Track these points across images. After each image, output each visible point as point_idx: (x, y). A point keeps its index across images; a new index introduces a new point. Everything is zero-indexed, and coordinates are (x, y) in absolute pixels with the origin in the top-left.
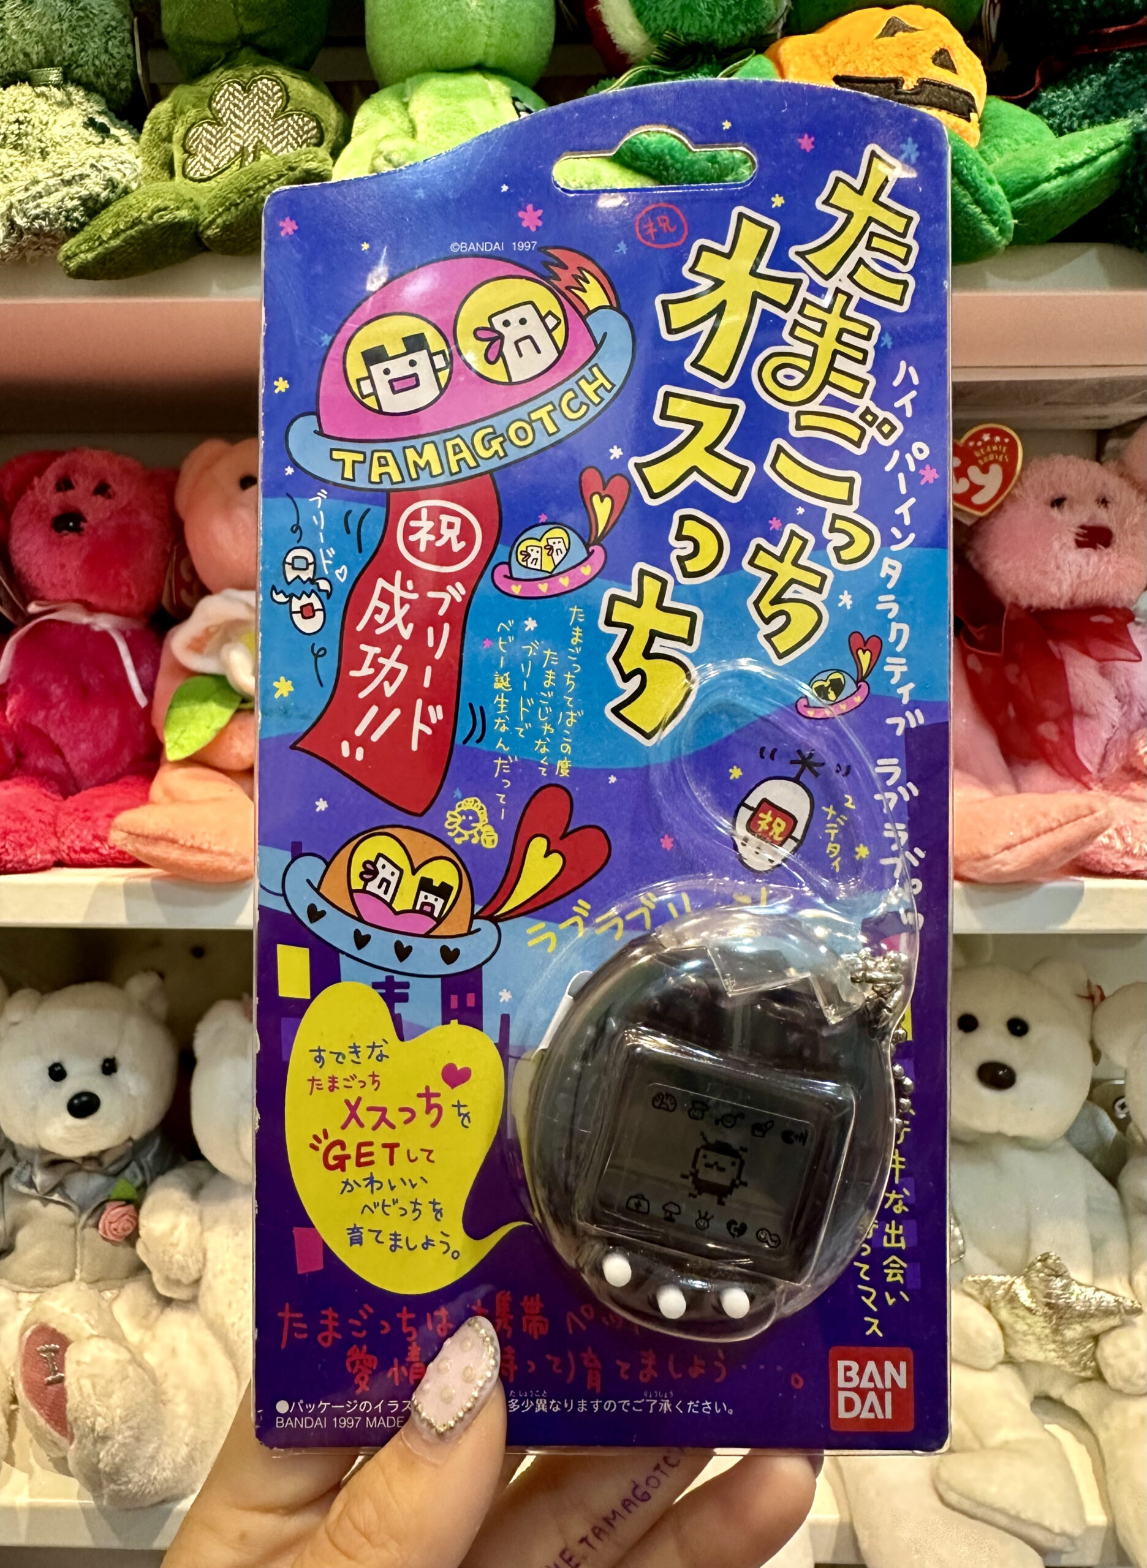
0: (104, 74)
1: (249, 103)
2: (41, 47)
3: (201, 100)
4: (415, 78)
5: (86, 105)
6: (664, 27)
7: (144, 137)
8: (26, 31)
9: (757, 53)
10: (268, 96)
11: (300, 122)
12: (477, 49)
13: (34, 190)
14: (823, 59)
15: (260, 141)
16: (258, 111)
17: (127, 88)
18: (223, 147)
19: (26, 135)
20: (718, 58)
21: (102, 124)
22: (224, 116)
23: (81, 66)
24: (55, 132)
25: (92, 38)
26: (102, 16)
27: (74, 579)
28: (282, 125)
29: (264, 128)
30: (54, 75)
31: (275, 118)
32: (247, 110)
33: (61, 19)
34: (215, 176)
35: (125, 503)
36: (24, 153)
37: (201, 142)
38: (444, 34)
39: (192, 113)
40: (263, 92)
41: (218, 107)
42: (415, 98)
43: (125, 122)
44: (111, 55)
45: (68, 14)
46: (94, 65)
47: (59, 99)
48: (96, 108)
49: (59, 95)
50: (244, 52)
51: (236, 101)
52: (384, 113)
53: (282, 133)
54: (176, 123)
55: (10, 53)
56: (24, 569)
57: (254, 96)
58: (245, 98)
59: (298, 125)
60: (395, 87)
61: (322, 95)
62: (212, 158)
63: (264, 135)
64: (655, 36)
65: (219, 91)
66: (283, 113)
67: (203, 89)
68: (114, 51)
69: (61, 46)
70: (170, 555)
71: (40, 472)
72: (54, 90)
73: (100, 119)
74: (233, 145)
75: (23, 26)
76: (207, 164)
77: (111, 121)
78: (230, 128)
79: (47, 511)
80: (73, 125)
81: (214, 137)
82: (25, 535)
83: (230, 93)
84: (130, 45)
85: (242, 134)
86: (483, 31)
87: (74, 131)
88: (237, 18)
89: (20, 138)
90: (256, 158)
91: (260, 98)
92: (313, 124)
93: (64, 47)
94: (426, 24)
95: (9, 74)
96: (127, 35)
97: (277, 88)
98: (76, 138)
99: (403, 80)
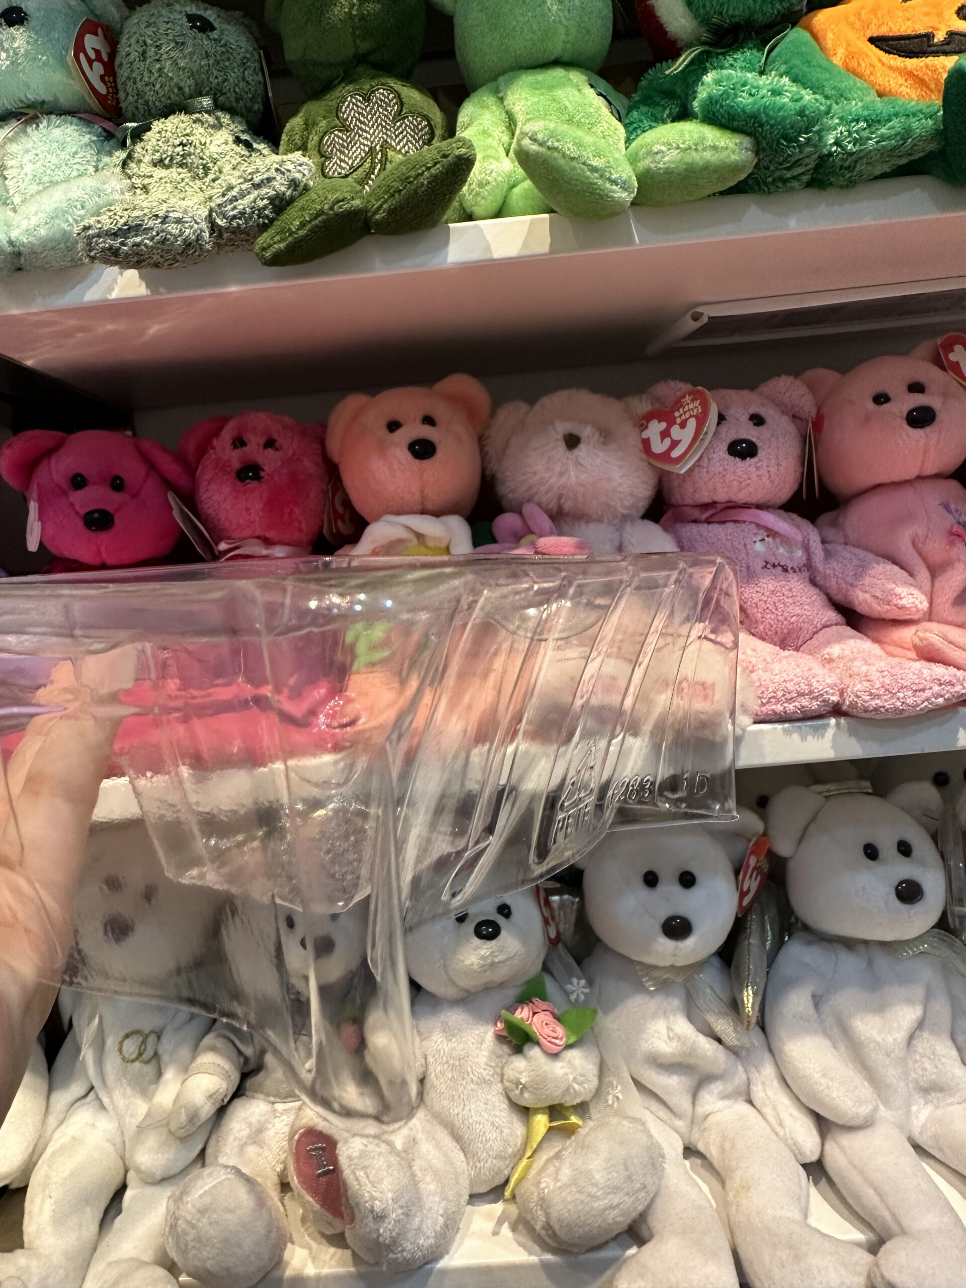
0: (242, 99)
1: (371, 110)
2: (192, 81)
3: (330, 112)
4: (506, 77)
5: (232, 127)
6: (712, 12)
7: (281, 148)
8: (180, 68)
9: (793, 26)
10: (385, 103)
11: (415, 122)
12: (556, 47)
13: (230, 195)
14: (858, 25)
15: (386, 141)
16: (379, 117)
17: (259, 109)
18: (354, 149)
19: (190, 154)
20: (757, 33)
21: (246, 140)
22: (351, 122)
23: (225, 94)
24: (213, 149)
25: (234, 68)
26: (238, 50)
27: (257, 519)
28: (401, 126)
29: (387, 130)
30: (206, 102)
31: (394, 121)
32: (370, 116)
33: (207, 56)
34: (351, 173)
35: (291, 453)
36: (190, 171)
37: (334, 146)
38: (528, 37)
39: (323, 123)
40: (381, 100)
41: (345, 116)
42: (509, 93)
43: (262, 137)
44: (247, 82)
45: (213, 51)
46: (235, 92)
47: (212, 123)
48: (240, 128)
49: (211, 120)
50: (360, 69)
51: (360, 110)
52: (482, 107)
53: (402, 133)
54: (309, 133)
55: (167, 89)
56: (213, 515)
57: (374, 104)
58: (366, 107)
59: (414, 125)
60: (489, 84)
61: (428, 99)
62: (346, 159)
63: (387, 135)
64: (704, 21)
65: (344, 102)
66: (399, 116)
67: (330, 103)
68: (249, 80)
69: (208, 78)
70: (328, 491)
71: (217, 433)
72: (206, 116)
73: (244, 137)
74: (362, 147)
75: (177, 64)
76: (343, 164)
77: (252, 138)
78: (357, 132)
79: (230, 466)
80: (226, 143)
81: (346, 141)
82: (213, 486)
83: (353, 104)
84: (260, 73)
85: (369, 136)
86: (563, 31)
87: (228, 148)
88: (354, 41)
89: (184, 158)
90: (385, 155)
91: (379, 106)
92: (424, 123)
93: (211, 79)
94: (514, 29)
95: (166, 107)
96: (257, 65)
97: (391, 96)
98: (231, 153)
99: (495, 79)
